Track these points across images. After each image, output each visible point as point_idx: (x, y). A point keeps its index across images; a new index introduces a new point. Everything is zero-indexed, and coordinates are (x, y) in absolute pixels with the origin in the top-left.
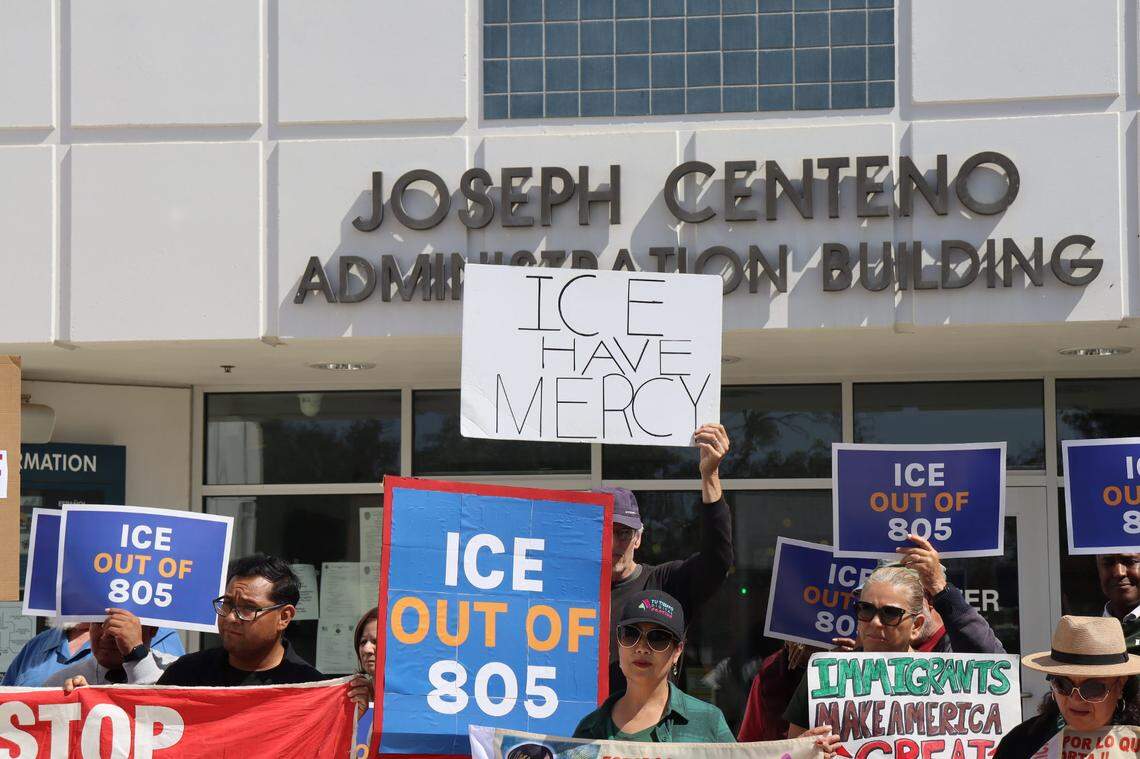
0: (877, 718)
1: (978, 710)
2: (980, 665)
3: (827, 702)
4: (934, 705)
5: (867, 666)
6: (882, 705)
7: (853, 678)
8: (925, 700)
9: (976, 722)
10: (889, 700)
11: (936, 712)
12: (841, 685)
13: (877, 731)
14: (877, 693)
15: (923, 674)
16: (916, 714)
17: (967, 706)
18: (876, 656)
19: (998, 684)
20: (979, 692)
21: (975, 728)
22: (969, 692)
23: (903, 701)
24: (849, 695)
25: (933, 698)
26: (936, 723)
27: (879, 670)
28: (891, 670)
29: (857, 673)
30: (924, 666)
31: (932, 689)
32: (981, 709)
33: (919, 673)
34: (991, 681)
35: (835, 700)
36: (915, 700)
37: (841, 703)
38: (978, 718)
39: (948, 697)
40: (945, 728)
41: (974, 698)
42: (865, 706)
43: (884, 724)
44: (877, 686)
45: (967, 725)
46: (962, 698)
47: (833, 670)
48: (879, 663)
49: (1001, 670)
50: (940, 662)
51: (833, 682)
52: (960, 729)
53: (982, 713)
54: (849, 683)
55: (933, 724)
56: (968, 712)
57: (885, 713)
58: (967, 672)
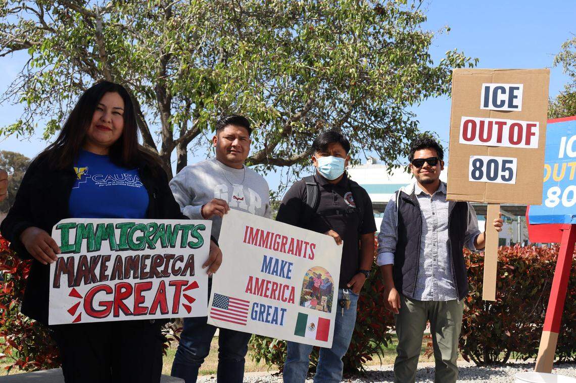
0: (104, 268)
1: (178, 260)
2: (184, 228)
3: (66, 256)
4: (147, 257)
5: (99, 229)
6: (108, 258)
7: (88, 238)
8: (141, 253)
9: (176, 268)
10: (114, 255)
11: (148, 262)
12: (78, 243)
13: (103, 277)
14: (105, 248)
15: (141, 234)
16: (133, 263)
17: (172, 256)
19: (195, 240)
20: (181, 247)
21: (175, 273)
22: (174, 247)
23: (124, 255)
24: (84, 251)
25: (147, 252)
26: (148, 270)
27: (108, 232)
28: (117, 232)
29: (91, 235)
30: (142, 228)
31: (147, 245)
32: (181, 259)
33: (139, 234)
34: (190, 239)
35: (71, 255)
36: (133, 253)
37: (77, 257)
38: (179, 265)
39: (159, 250)
40: (154, 273)
41: (177, 251)
42: (95, 260)
43: (109, 272)
44: (105, 244)
45: (170, 271)
46: (169, 251)
47: (72, 233)
48: (110, 226)
49: (199, 231)
50: (154, 226)
51: (72, 241)
52: (165, 274)
53: (182, 261)
54: (85, 241)
55: (145, 271)
56: (172, 261)
57: (110, 265)
58: (174, 233)
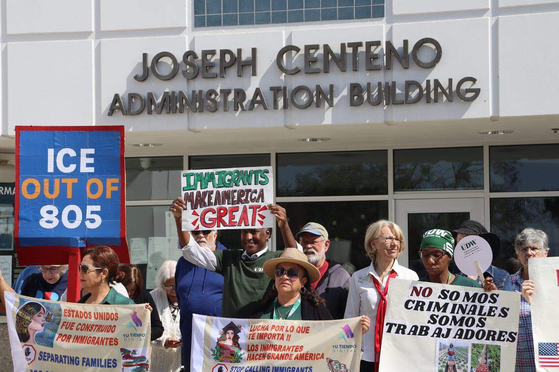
0: (210, 198)
1: (254, 192)
2: (255, 172)
3: (189, 192)
4: (235, 191)
5: (207, 176)
6: (212, 192)
7: (201, 181)
8: (231, 189)
9: (253, 198)
10: (215, 190)
11: (236, 194)
12: (195, 184)
13: (210, 204)
14: (210, 187)
15: (230, 178)
16: (227, 195)
17: (249, 190)
18: (210, 171)
19: (263, 180)
20: (255, 184)
21: (252, 200)
22: (250, 184)
23: (221, 190)
24: (199, 189)
25: (235, 188)
26: (236, 199)
27: (211, 177)
28: (217, 177)
29: (203, 179)
30: (230, 174)
31: (234, 184)
32: (255, 192)
33: (228, 177)
34: (260, 179)
35: (192, 191)
36: (226, 189)
37: (195, 192)
38: (254, 195)
39: (242, 187)
40: (239, 201)
41: (253, 187)
42: (205, 193)
43: (213, 201)
44: (210, 184)
45: (249, 199)
46: (248, 187)
47: (192, 178)
48: (212, 174)
49: (265, 173)
50: (237, 172)
51: (192, 183)
52: (246, 201)
53: (256, 193)
54: (199, 183)
55: (234, 200)
56: (250, 193)
57: (213, 196)
58: (250, 176)
